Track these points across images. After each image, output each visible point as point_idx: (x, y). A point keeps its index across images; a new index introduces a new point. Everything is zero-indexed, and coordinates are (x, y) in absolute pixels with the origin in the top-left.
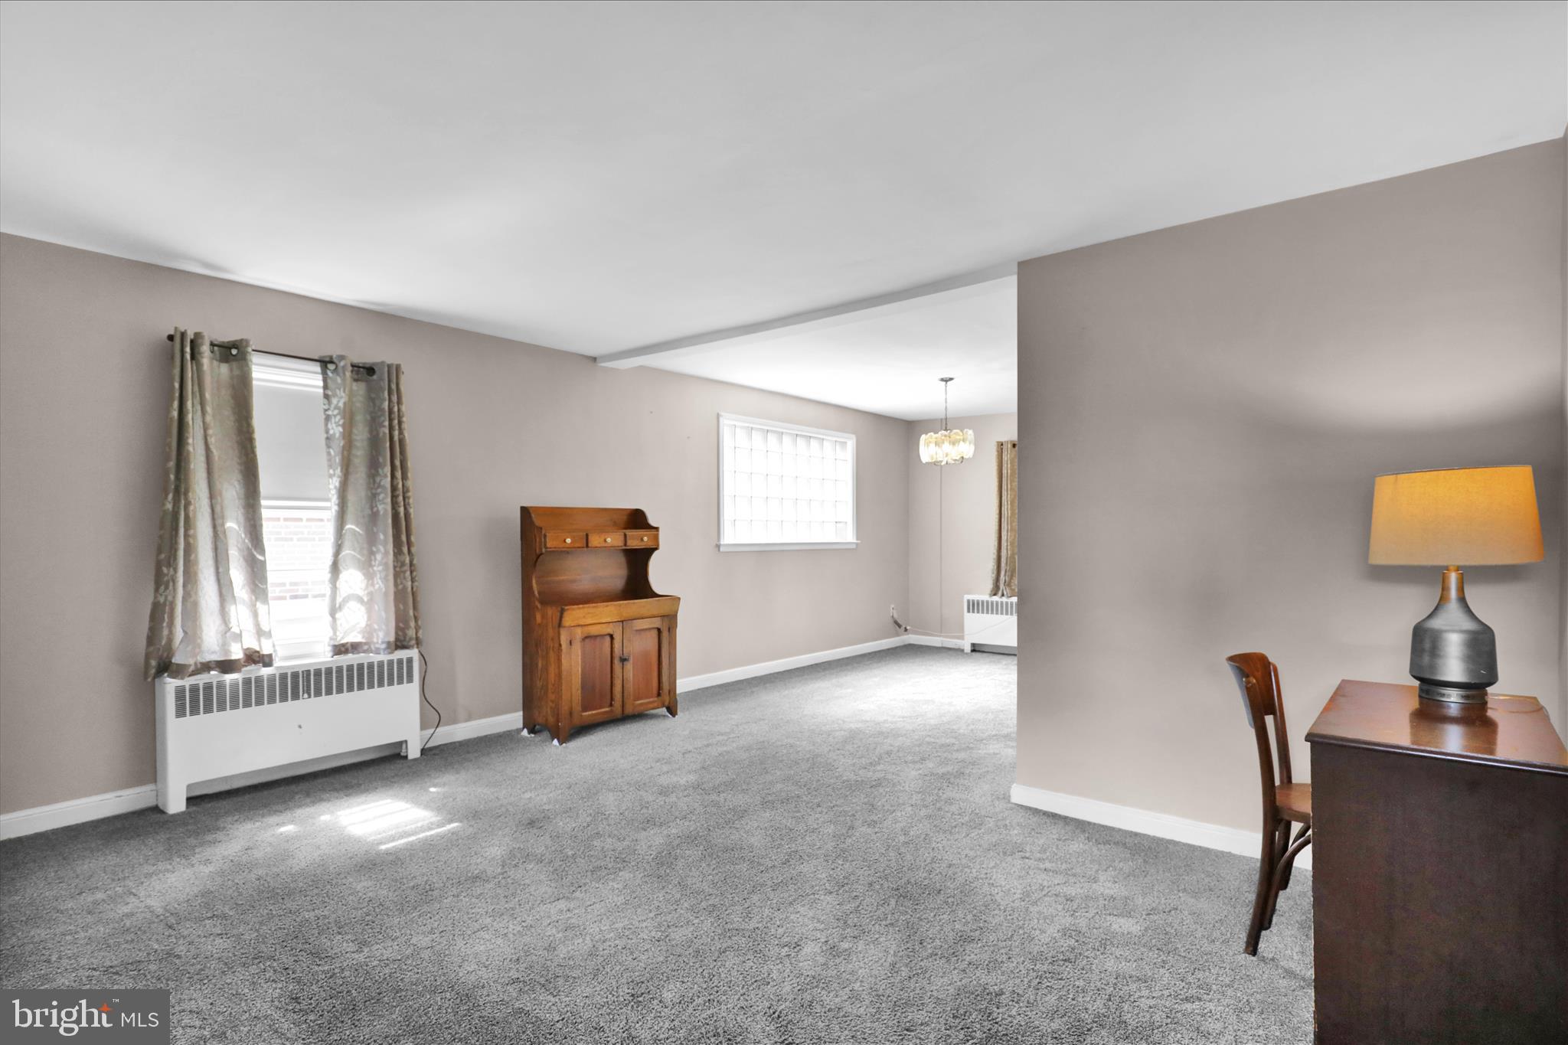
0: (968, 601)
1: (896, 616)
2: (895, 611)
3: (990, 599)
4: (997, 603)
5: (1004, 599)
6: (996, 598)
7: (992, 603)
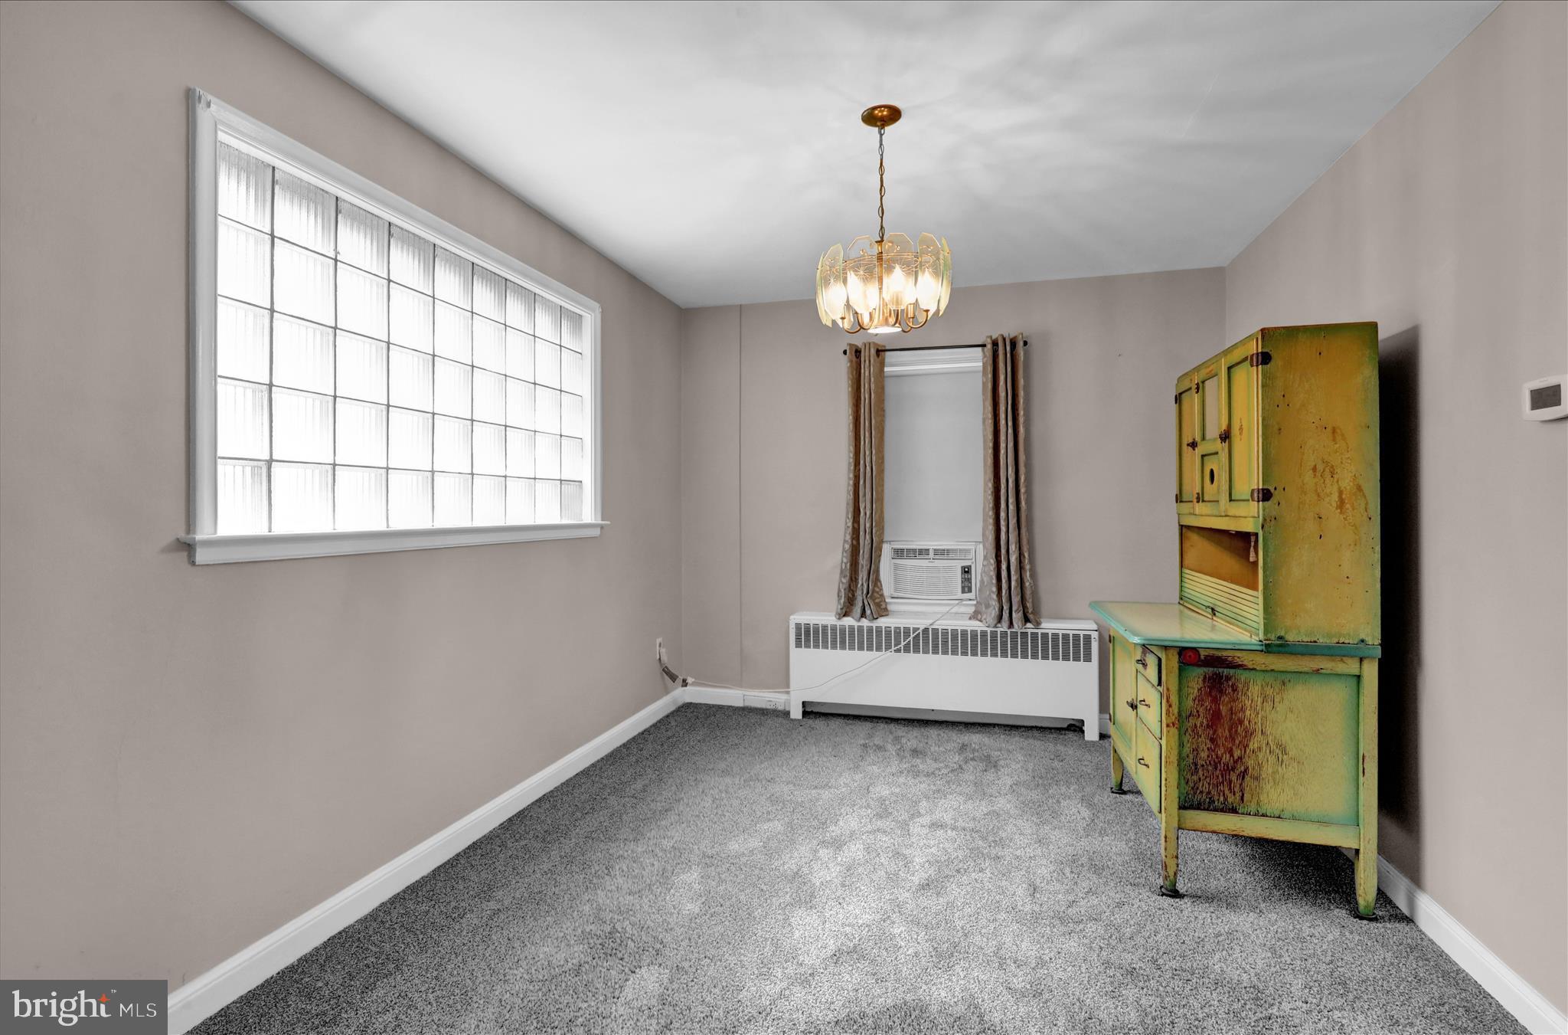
0: (798, 626)
1: (665, 658)
2: (663, 650)
3: (839, 623)
4: (852, 628)
5: (865, 623)
6: (848, 621)
7: (843, 630)
